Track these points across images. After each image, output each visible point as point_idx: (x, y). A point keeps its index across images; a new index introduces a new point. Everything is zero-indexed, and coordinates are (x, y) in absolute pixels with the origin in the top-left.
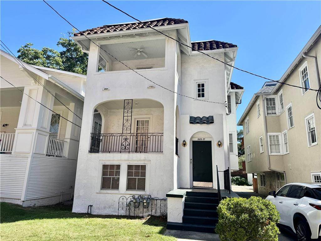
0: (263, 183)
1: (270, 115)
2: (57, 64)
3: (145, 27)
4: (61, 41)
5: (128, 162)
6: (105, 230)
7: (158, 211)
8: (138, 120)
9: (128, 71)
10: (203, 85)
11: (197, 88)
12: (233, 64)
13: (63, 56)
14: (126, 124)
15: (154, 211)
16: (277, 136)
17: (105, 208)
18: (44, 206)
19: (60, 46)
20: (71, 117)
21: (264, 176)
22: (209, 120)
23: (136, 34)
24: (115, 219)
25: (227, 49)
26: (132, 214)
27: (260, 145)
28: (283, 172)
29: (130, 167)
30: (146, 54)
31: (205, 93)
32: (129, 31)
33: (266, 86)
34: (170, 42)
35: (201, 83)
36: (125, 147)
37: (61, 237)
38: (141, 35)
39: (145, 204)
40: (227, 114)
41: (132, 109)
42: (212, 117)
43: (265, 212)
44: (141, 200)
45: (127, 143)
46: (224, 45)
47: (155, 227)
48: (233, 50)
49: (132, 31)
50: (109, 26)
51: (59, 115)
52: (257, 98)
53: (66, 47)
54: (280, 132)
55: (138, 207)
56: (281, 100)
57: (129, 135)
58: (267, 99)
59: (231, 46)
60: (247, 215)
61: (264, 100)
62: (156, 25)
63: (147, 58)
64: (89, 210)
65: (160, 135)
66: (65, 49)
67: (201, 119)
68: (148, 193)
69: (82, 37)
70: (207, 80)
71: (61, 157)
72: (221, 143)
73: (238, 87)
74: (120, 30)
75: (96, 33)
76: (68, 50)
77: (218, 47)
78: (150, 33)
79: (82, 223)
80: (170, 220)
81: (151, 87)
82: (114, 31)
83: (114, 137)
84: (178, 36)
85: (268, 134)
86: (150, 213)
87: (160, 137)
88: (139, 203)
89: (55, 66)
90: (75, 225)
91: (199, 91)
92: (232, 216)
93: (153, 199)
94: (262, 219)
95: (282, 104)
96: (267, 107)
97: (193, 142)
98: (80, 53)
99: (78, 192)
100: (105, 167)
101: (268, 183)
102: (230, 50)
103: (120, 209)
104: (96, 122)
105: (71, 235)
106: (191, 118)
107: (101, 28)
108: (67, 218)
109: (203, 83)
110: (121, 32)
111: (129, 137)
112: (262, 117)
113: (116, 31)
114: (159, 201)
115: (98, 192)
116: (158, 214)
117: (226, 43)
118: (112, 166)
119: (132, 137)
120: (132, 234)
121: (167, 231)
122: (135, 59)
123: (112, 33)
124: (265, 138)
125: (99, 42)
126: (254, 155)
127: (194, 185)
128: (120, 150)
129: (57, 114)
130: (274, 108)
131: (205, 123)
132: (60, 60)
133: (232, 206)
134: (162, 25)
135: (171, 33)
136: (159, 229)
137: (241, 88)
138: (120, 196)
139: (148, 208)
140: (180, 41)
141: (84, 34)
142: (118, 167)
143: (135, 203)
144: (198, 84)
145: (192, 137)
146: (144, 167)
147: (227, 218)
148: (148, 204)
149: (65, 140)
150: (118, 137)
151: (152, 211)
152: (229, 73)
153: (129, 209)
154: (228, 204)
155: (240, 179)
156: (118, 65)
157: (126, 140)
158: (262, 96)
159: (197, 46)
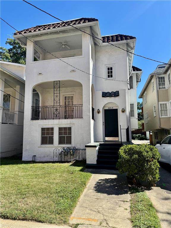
0: (156, 137)
1: (161, 90)
2: (7, 58)
3: (66, 25)
4: (8, 41)
5: (59, 125)
6: (44, 170)
7: (81, 157)
8: (66, 96)
9: (55, 59)
10: (111, 68)
11: (107, 71)
12: (133, 51)
13: (11, 52)
14: (56, 99)
15: (77, 157)
16: (166, 104)
17: (44, 157)
18: (3, 158)
19: (8, 44)
20: (18, 96)
21: (157, 133)
22: (116, 94)
23: (60, 31)
24: (51, 163)
25: (128, 41)
26: (63, 160)
27: (154, 111)
28: (169, 129)
29: (60, 129)
30: (69, 46)
31: (113, 74)
32: (54, 29)
33: (158, 68)
34: (85, 36)
35: (110, 67)
36: (56, 115)
37: (13, 176)
38: (63, 32)
39: (72, 153)
40: (129, 89)
41: (60, 88)
42: (118, 91)
43: (149, 153)
44: (69, 150)
45: (57, 112)
46: (126, 37)
47: (78, 167)
48: (132, 41)
49: (57, 29)
50: (40, 26)
51: (9, 95)
52: (152, 77)
53: (12, 45)
54: (168, 101)
55: (67, 155)
56: (169, 78)
57: (59, 106)
58: (159, 78)
59: (132, 38)
60: (137, 156)
61: (157, 79)
62: (75, 24)
63: (70, 50)
64: (34, 159)
65: (81, 105)
66: (12, 47)
67: (110, 93)
68: (73, 146)
69: (21, 35)
70: (114, 65)
71: (13, 124)
72: (124, 110)
73: (138, 70)
74: (48, 29)
75: (30, 31)
76: (14, 48)
77: (122, 39)
78: (70, 29)
79: (28, 167)
80: (88, 162)
81: (73, 71)
82: (43, 30)
83: (48, 108)
84: (91, 31)
85: (160, 103)
86: (75, 159)
87: (80, 107)
88: (68, 152)
89: (5, 60)
90: (23, 168)
91: (109, 73)
92: (126, 157)
93: (77, 149)
94: (148, 157)
95: (170, 81)
96: (159, 83)
97: (105, 110)
98: (23, 49)
99: (26, 146)
100: (43, 129)
101: (159, 137)
102: (130, 41)
103: (54, 157)
104: (36, 99)
105: (20, 174)
106: (103, 93)
107: (34, 28)
108: (18, 164)
109: (111, 67)
110: (49, 30)
111: (59, 108)
112: (155, 91)
113: (45, 29)
114: (81, 151)
115: (39, 146)
116: (81, 159)
117: (128, 36)
118: (48, 129)
119: (60, 108)
120: (61, 172)
121: (86, 169)
122: (61, 50)
123: (42, 31)
124: (157, 106)
125: (33, 38)
126: (150, 118)
127: (106, 140)
128: (52, 118)
129: (8, 95)
130: (164, 84)
131: (113, 96)
132: (8, 55)
133: (127, 150)
134: (79, 23)
135: (86, 29)
136: (80, 168)
137: (140, 70)
138: (54, 148)
139: (73, 155)
140: (93, 36)
141: (22, 33)
142: (52, 129)
143: (64, 152)
144: (108, 68)
145: (104, 107)
146: (70, 129)
147: (123, 158)
148: (74, 152)
149: (15, 112)
150: (51, 108)
151: (76, 157)
152: (130, 59)
153: (61, 157)
154: (125, 149)
155: (141, 136)
156: (49, 55)
157: (57, 110)
158: (156, 75)
159: (106, 39)
